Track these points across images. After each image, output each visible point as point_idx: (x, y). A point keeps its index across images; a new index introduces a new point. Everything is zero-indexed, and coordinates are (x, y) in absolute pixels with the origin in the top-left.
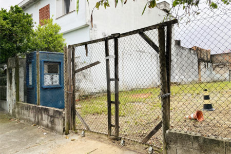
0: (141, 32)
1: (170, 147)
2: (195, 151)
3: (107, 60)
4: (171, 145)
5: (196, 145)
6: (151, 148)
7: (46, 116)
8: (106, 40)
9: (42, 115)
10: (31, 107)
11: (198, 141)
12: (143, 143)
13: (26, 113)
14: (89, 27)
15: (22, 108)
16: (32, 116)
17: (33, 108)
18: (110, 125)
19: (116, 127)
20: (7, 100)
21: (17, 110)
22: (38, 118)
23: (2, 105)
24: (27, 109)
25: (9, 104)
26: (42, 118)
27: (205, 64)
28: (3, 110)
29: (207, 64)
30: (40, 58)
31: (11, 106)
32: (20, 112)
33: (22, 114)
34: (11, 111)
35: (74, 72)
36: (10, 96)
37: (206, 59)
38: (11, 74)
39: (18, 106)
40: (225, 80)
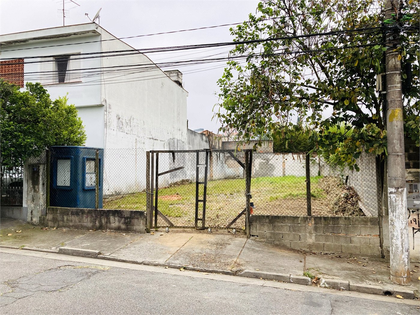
0: (230, 152)
1: (252, 224)
2: (267, 224)
3: (198, 168)
4: (253, 223)
5: (267, 221)
6: (234, 230)
7: (117, 219)
8: (197, 152)
9: (108, 219)
10: (86, 211)
11: (269, 218)
12: (228, 227)
13: (75, 219)
14: (104, 108)
15: (63, 213)
16: (87, 221)
17: (89, 212)
18: (197, 219)
19: (203, 220)
20: (24, 205)
21: (50, 217)
22: (100, 222)
23: (9, 213)
24: (77, 214)
25: (30, 211)
26: (108, 221)
27: (217, 155)
28: (12, 219)
29: (219, 154)
30: (82, 155)
31: (34, 213)
32: (59, 218)
33: (63, 221)
34: (34, 219)
35: (158, 175)
36: (33, 200)
37: (218, 147)
38: (38, 172)
39: (54, 211)
40: (239, 176)
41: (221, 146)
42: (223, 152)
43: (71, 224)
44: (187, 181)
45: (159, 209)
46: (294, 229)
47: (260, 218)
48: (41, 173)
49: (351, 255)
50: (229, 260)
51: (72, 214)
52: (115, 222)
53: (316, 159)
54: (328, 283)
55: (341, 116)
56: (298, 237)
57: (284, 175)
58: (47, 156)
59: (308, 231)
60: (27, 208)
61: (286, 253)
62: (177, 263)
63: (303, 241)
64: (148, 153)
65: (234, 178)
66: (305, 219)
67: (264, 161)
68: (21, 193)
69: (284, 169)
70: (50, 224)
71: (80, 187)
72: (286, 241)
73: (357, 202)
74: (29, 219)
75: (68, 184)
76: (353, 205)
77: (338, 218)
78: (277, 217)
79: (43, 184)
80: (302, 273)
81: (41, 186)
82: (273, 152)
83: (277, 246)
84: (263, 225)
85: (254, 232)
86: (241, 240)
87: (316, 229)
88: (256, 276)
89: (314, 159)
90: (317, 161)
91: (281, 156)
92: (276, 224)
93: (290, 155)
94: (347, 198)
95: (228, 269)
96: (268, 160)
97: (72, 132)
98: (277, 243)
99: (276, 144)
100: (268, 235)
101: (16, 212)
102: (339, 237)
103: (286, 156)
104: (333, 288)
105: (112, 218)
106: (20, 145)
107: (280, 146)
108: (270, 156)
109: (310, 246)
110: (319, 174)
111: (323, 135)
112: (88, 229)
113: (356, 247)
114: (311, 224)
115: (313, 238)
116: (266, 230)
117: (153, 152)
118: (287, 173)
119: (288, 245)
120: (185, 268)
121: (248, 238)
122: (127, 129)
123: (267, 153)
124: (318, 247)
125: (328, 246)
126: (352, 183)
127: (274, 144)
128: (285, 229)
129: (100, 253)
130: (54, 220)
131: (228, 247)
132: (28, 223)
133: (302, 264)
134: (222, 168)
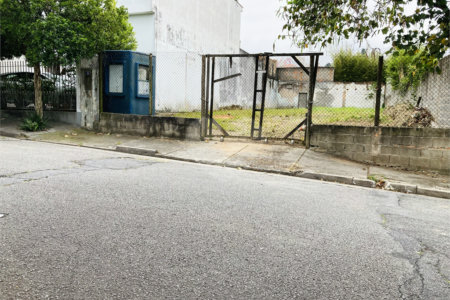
0: (293, 56)
1: (313, 135)
2: (329, 134)
3: (256, 75)
4: (314, 133)
5: (330, 131)
6: (292, 141)
7: (171, 126)
8: (257, 56)
9: (162, 125)
10: (140, 118)
11: (332, 128)
12: (286, 138)
13: (128, 125)
14: (154, 16)
15: (116, 120)
16: (141, 128)
17: (143, 119)
18: (253, 129)
19: (260, 130)
20: (78, 110)
21: (103, 122)
22: (154, 128)
23: (63, 118)
24: (131, 120)
25: (83, 116)
26: (163, 128)
27: (270, 82)
28: (67, 124)
29: (273, 81)
30: (135, 60)
31: (88, 118)
32: (113, 124)
33: (116, 126)
34: (88, 125)
35: (213, 81)
36: (86, 105)
37: (271, 74)
38: (90, 76)
39: (107, 118)
41: (275, 72)
42: (277, 80)
43: (125, 130)
44: (238, 107)
45: (214, 117)
46: (359, 140)
47: (322, 128)
48: (93, 78)
49: (419, 168)
50: (288, 164)
51: (126, 120)
52: (169, 129)
54: (394, 186)
55: (426, 12)
56: (361, 149)
58: (99, 60)
59: (373, 142)
60: (80, 114)
61: (347, 163)
62: (235, 163)
63: (367, 152)
64: (204, 57)
65: (287, 108)
66: (371, 130)
67: (322, 91)
68: (75, 98)
69: (344, 101)
70: (104, 129)
71: (133, 94)
72: (349, 152)
73: (429, 122)
74: (83, 125)
75: (120, 90)
76: (424, 125)
77: (408, 129)
78: (341, 127)
79: (96, 89)
80: (366, 177)
81: (93, 91)
82: (333, 80)
83: (338, 157)
84: (325, 135)
85: (314, 142)
86: (300, 150)
87: (382, 140)
88: (317, 177)
90: (383, 92)
92: (340, 134)
94: (418, 118)
95: (287, 170)
96: (326, 90)
97: (122, 37)
98: (339, 154)
99: (338, 72)
100: (329, 146)
101: (70, 117)
102: (407, 149)
103: (348, 86)
104: (399, 191)
105: (166, 125)
106: (74, 44)
107: (342, 74)
108: (330, 86)
109: (374, 158)
110: (383, 107)
111: (402, 34)
112: (142, 135)
113: (426, 161)
114: (378, 135)
115: (379, 149)
116: (328, 141)
117: (208, 56)
118: (347, 105)
119: (350, 157)
120: (243, 168)
121: (307, 148)
122: (177, 41)
123: (326, 81)
124: (382, 159)
125: (394, 158)
126: (425, 104)
127: (334, 72)
128: (348, 140)
129: (157, 152)
130: (108, 126)
131: (286, 155)
132: (82, 128)
133: (366, 171)
134: (275, 98)
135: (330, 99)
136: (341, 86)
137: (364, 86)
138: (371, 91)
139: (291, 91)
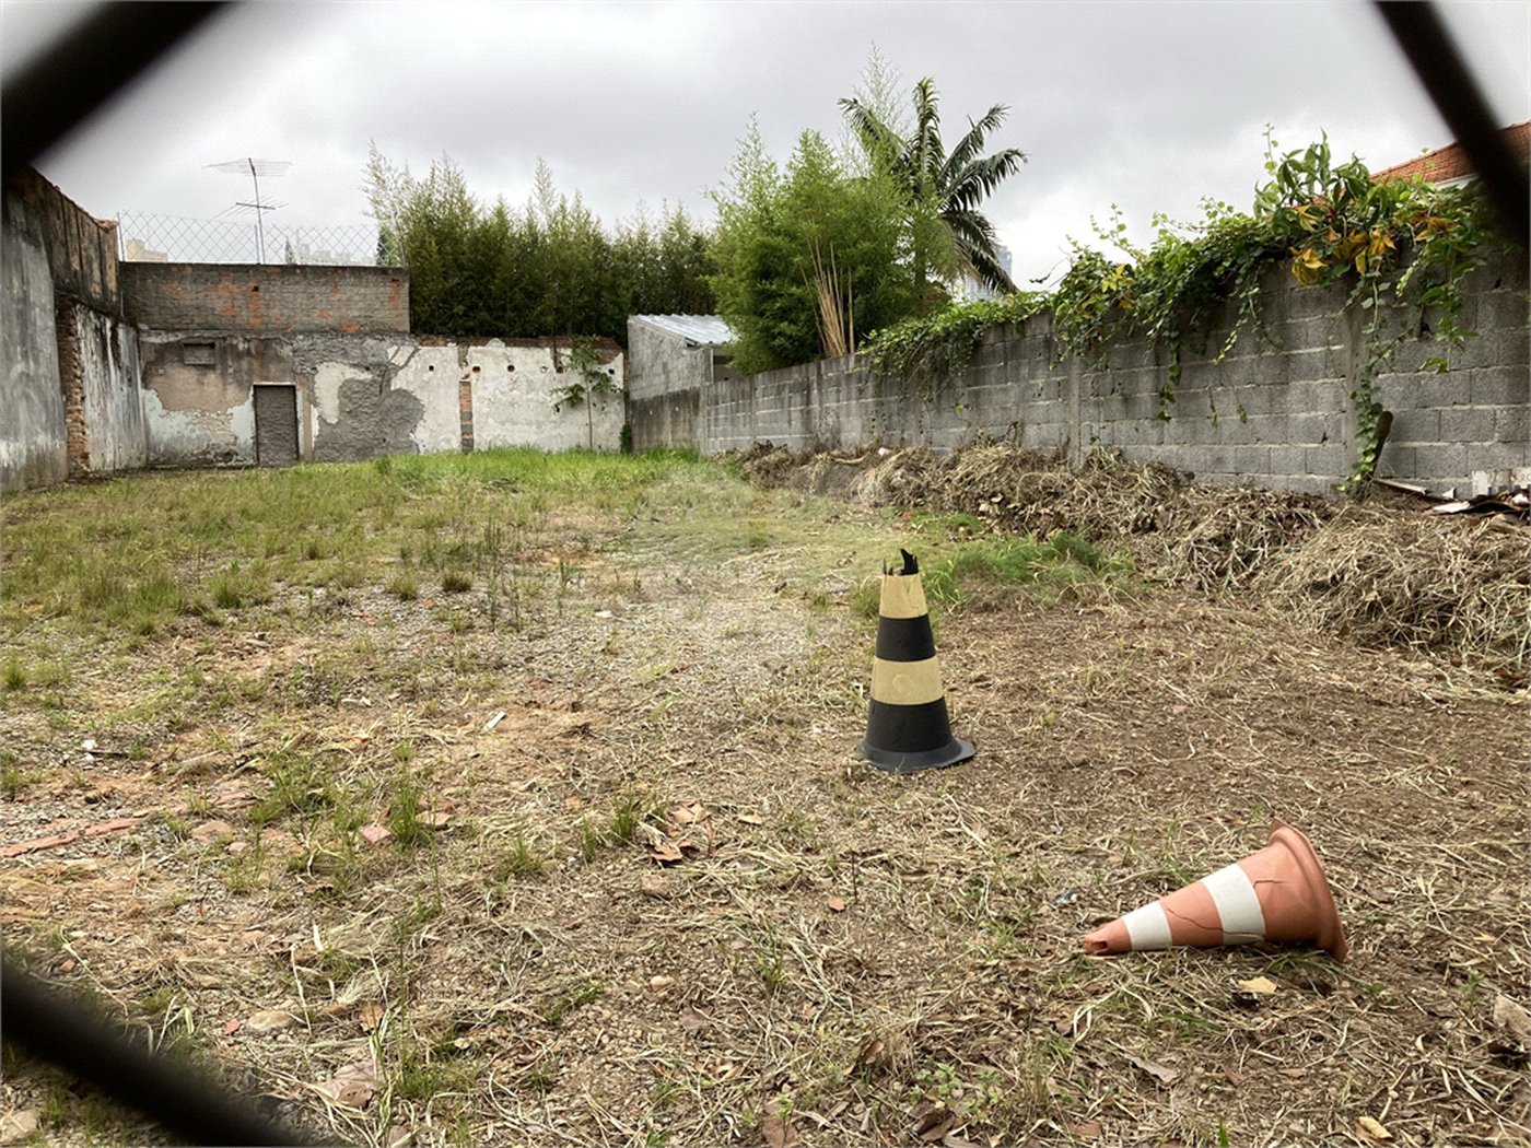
27: (99, 331)
29: (114, 330)
37: (98, 289)
40: (228, 455)
41: (112, 285)
42: (132, 323)
53: (612, 372)
57: (467, 445)
65: (202, 463)
67: (366, 376)
69: (467, 416)
82: (407, 327)
89: (605, 369)
90: (618, 380)
91: (451, 350)
93: (496, 346)
96: (385, 371)
99: (425, 291)
103: (475, 353)
107: (444, 301)
108: (396, 353)
110: (627, 441)
118: (483, 437)
123: (382, 332)
127: (410, 293)
134: (133, 409)
135: (407, 410)
136: (445, 354)
137: (544, 355)
138: (575, 378)
139: (212, 377)
